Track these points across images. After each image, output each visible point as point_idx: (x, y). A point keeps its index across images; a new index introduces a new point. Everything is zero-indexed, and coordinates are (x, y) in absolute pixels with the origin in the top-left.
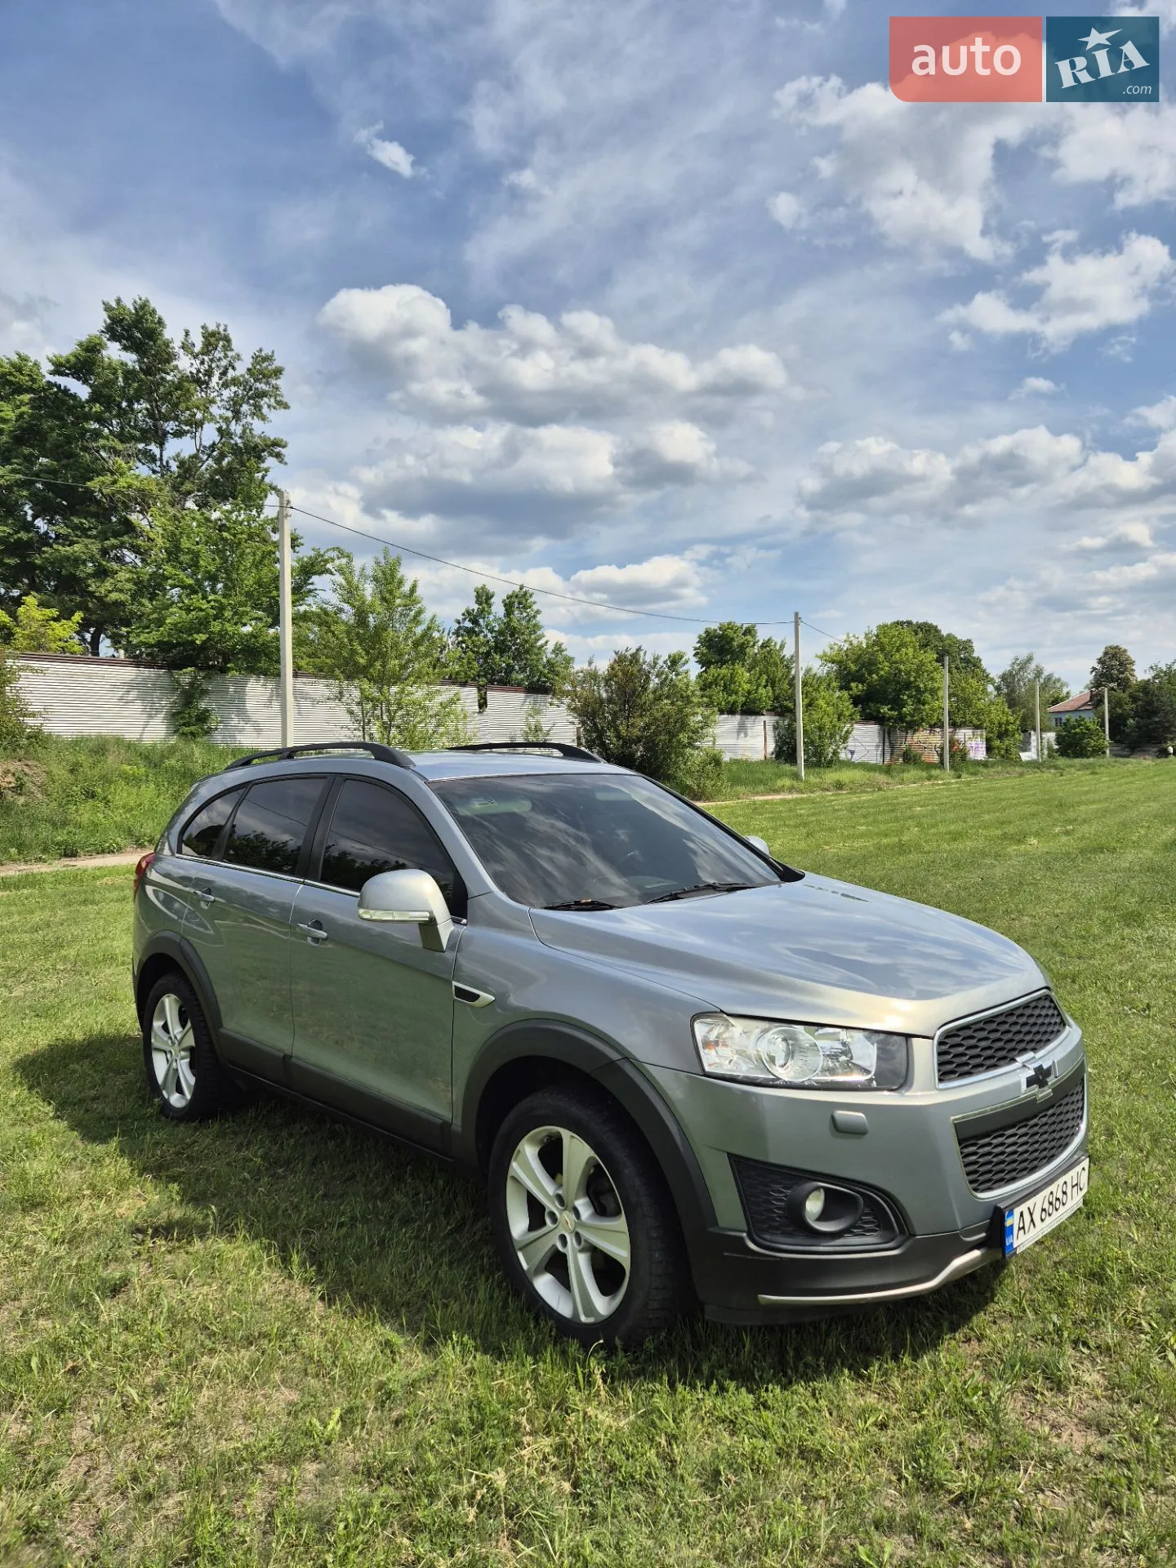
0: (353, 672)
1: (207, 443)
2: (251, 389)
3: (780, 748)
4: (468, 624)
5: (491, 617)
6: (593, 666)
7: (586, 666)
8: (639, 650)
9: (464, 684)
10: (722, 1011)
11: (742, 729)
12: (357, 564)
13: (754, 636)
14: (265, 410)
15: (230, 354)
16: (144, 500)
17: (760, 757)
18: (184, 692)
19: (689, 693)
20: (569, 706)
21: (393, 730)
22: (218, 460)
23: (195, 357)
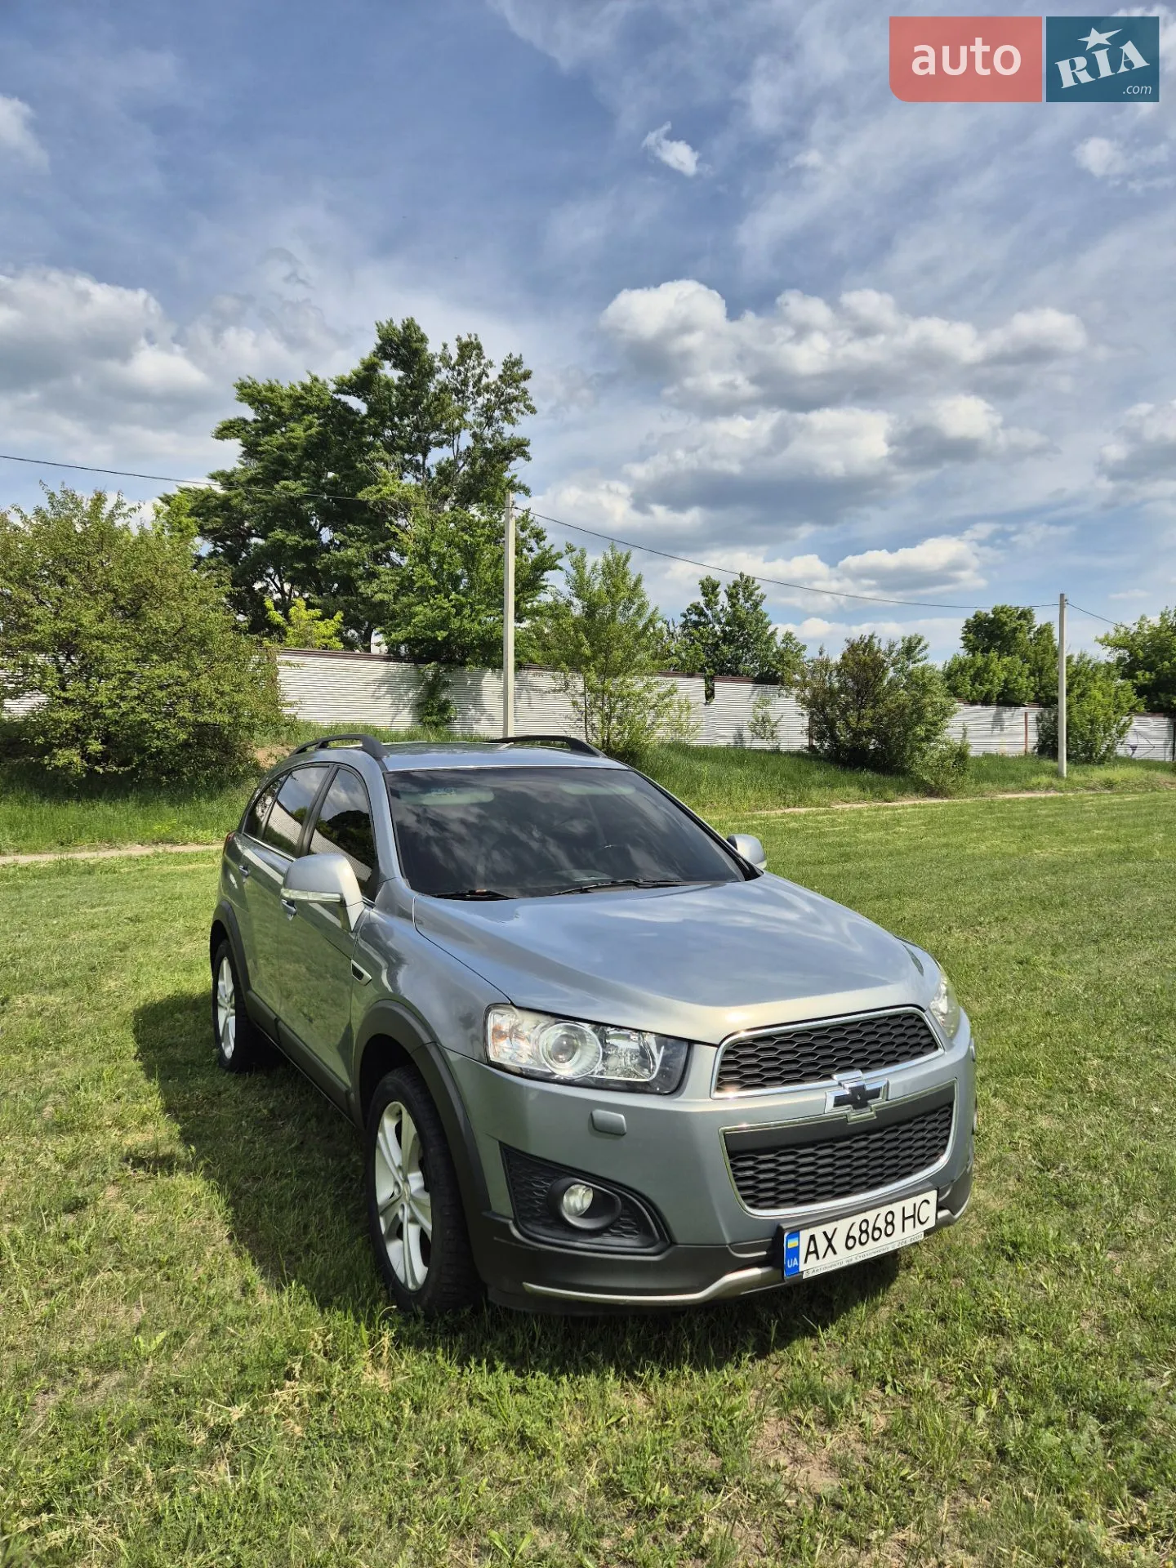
0: (576, 662)
1: (463, 448)
2: (502, 395)
3: (1044, 742)
4: (694, 618)
5: (719, 608)
6: (825, 655)
7: (817, 656)
8: (872, 637)
9: (691, 675)
10: (512, 1004)
11: (998, 721)
12: (590, 560)
13: (1029, 621)
14: (514, 414)
15: (483, 362)
16: (405, 506)
17: (1019, 750)
18: (428, 684)
19: (926, 680)
20: (797, 697)
21: (614, 721)
22: (473, 464)
23: (453, 369)
